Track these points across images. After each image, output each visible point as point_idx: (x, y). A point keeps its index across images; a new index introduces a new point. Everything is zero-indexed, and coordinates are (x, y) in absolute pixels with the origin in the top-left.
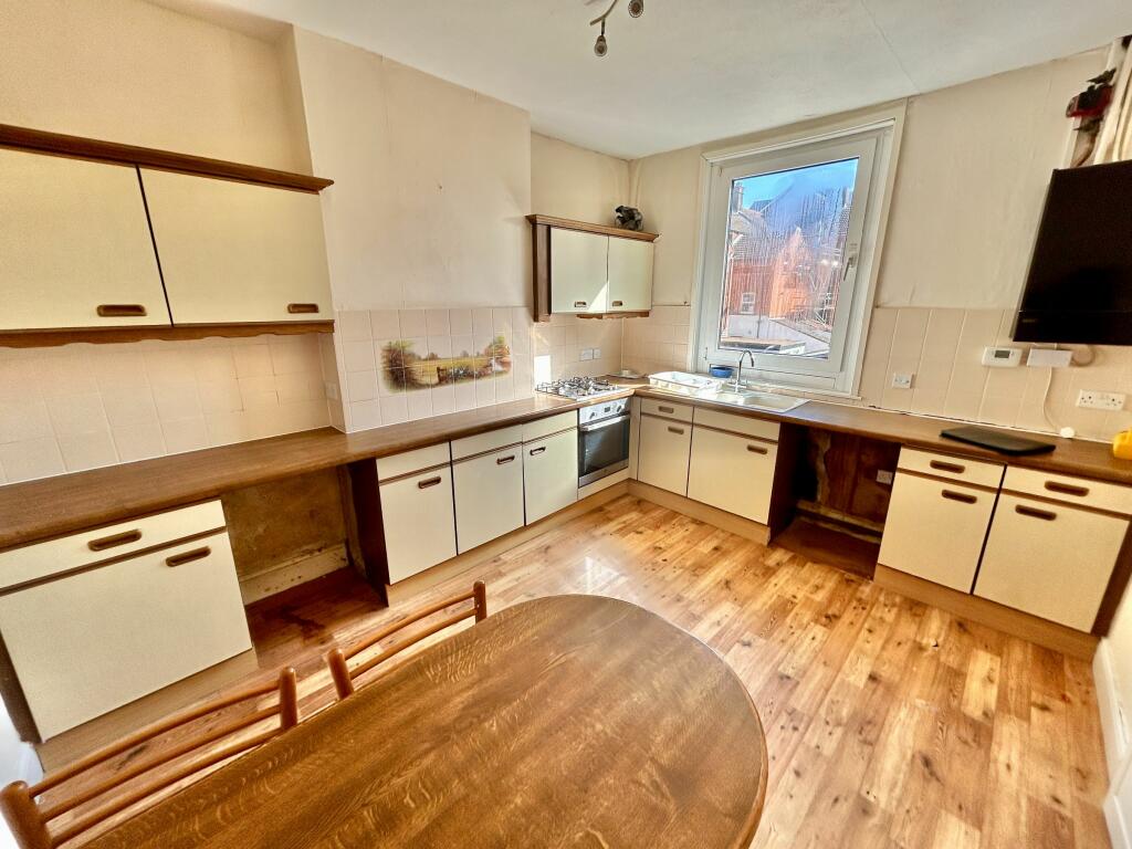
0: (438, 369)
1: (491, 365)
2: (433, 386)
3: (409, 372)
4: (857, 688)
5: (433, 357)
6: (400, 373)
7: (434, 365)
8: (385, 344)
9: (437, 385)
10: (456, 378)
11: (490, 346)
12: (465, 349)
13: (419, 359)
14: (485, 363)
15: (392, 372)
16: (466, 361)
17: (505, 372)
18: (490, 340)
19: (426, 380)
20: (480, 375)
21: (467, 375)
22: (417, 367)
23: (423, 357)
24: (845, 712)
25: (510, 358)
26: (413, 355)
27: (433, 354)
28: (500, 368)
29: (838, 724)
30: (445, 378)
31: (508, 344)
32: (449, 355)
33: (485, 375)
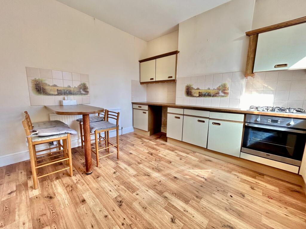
0: (199, 92)
1: (219, 93)
2: (197, 97)
3: (191, 92)
4: (83, 193)
5: (198, 89)
6: (189, 92)
7: (198, 91)
8: (186, 85)
9: (198, 97)
10: (205, 95)
11: (220, 87)
12: (209, 87)
13: (194, 89)
14: (217, 92)
15: (187, 92)
16: (209, 91)
17: (226, 96)
18: (220, 84)
19: (195, 95)
20: (213, 96)
21: (209, 95)
22: (193, 91)
23: (195, 89)
24: (79, 186)
25: (229, 91)
26: (192, 88)
27: (198, 88)
28: (223, 94)
29: (77, 182)
30: (201, 95)
31: (228, 86)
32: (204, 88)
33: (216, 96)
